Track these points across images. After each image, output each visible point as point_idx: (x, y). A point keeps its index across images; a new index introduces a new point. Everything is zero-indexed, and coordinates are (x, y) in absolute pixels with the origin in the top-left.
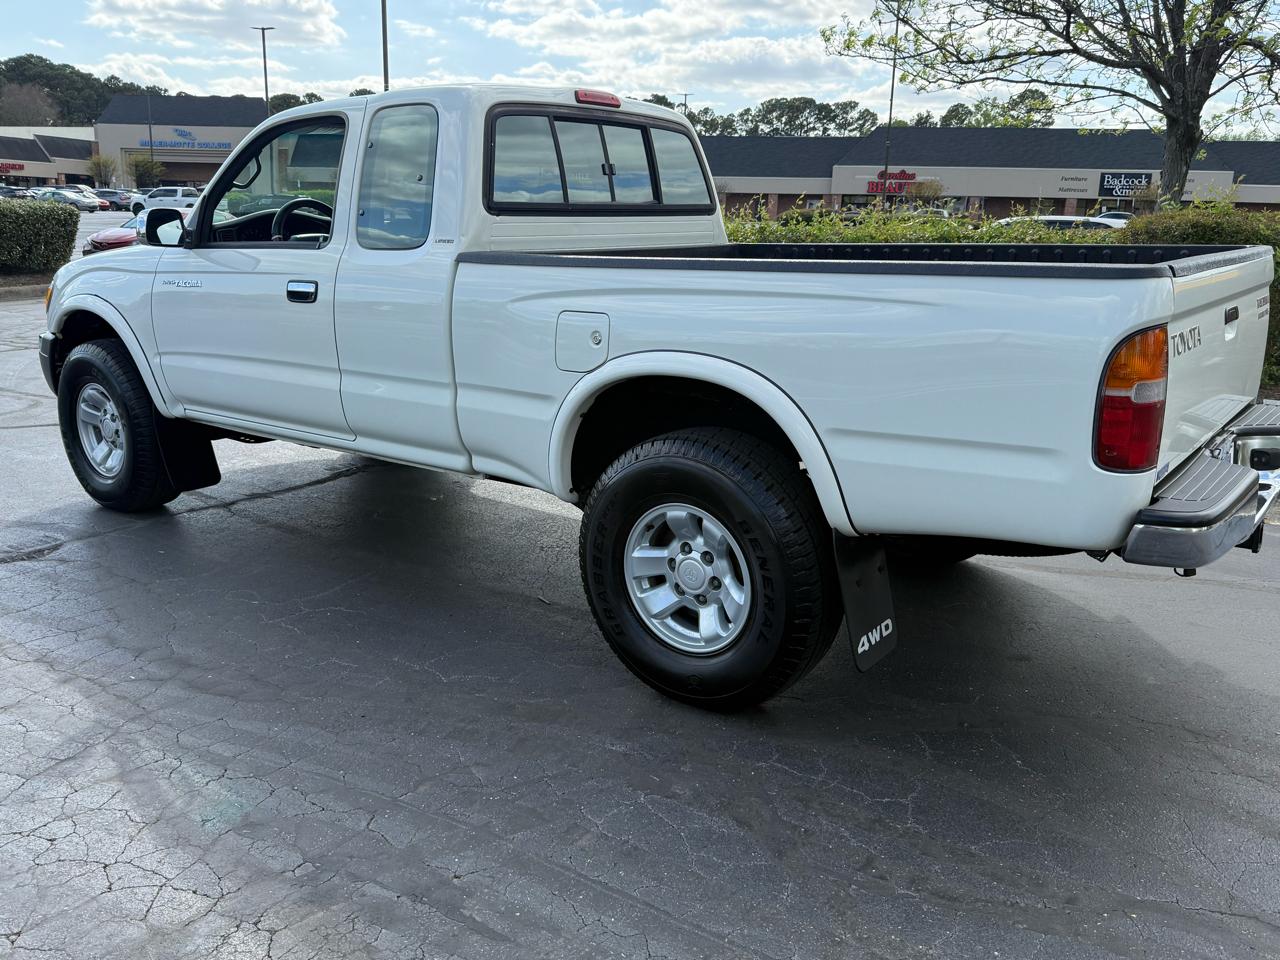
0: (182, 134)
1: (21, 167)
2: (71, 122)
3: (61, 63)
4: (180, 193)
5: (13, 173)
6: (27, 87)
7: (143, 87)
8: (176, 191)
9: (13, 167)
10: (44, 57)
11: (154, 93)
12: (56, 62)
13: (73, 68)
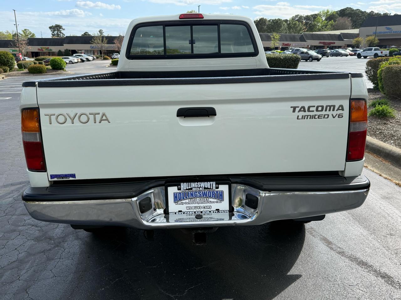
0: (388, 29)
1: (334, 43)
2: (355, 27)
3: (356, 9)
4: (373, 49)
5: (332, 45)
6: (344, 18)
7: (382, 14)
8: (372, 49)
9: (332, 43)
10: (351, 8)
11: (386, 15)
12: (355, 9)
13: (360, 10)
